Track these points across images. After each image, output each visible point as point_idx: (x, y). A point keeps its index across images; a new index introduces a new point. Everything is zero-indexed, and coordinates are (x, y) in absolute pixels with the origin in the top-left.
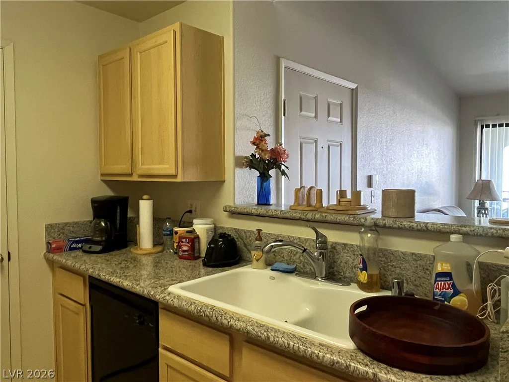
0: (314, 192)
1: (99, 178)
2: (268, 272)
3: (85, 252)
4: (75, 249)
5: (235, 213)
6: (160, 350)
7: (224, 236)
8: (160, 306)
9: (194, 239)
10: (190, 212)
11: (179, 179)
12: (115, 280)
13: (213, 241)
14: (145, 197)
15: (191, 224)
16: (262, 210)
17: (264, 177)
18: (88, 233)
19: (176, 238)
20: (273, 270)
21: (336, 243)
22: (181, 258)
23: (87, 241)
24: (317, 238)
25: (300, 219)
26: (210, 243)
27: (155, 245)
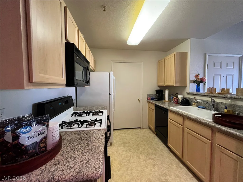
0: (213, 89)
1: (157, 86)
2: (197, 108)
3: (154, 100)
4: (152, 99)
5: (189, 94)
6: (168, 119)
7: (185, 99)
8: (169, 110)
9: (178, 99)
10: (178, 93)
11: (174, 86)
12: (160, 105)
13: (183, 100)
14: (167, 90)
15: (177, 96)
16: (197, 93)
17: (198, 85)
18: (155, 97)
19: (174, 99)
20: (198, 107)
21: (218, 102)
22: (174, 103)
23: (154, 98)
24: (212, 100)
25: (207, 96)
26: (182, 100)
27: (169, 100)
